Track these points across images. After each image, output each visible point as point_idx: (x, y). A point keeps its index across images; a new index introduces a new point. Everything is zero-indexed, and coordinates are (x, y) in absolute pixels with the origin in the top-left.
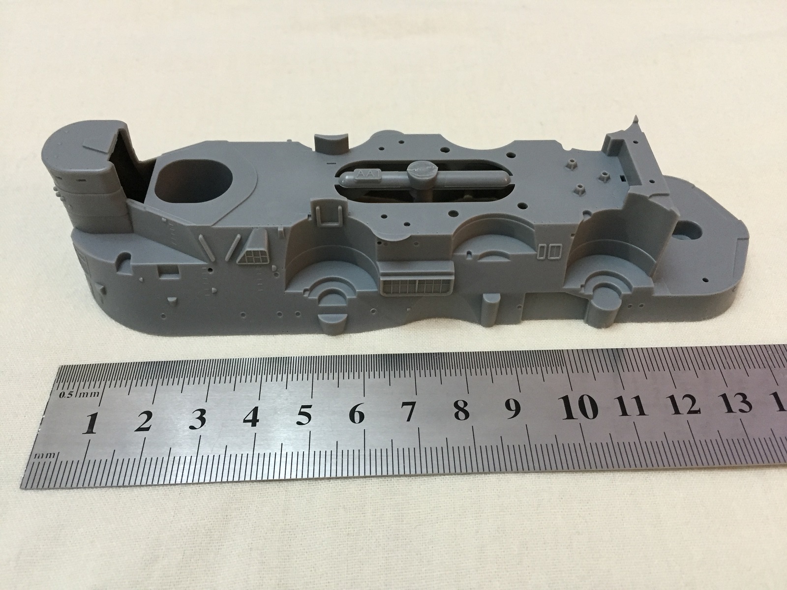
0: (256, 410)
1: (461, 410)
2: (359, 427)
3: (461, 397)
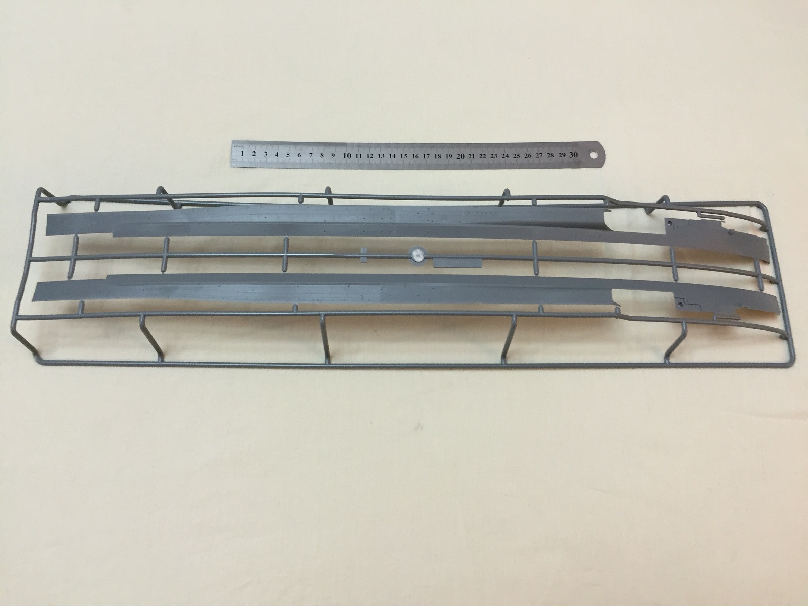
0: (277, 153)
1: (322, 155)
2: (299, 158)
3: (322, 152)
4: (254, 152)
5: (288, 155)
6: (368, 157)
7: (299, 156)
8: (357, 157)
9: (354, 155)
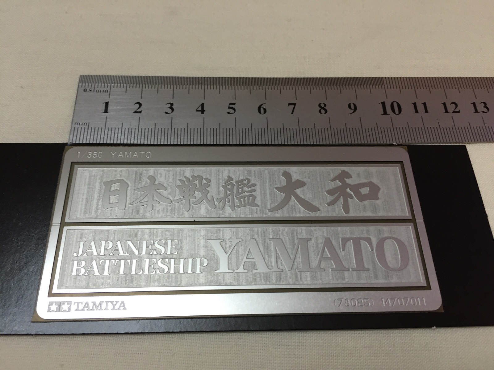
0: (203, 105)
2: (264, 116)
4: (140, 105)
5: (231, 111)
6: (446, 111)
7: (262, 110)
8: (417, 112)
9: (407, 108)
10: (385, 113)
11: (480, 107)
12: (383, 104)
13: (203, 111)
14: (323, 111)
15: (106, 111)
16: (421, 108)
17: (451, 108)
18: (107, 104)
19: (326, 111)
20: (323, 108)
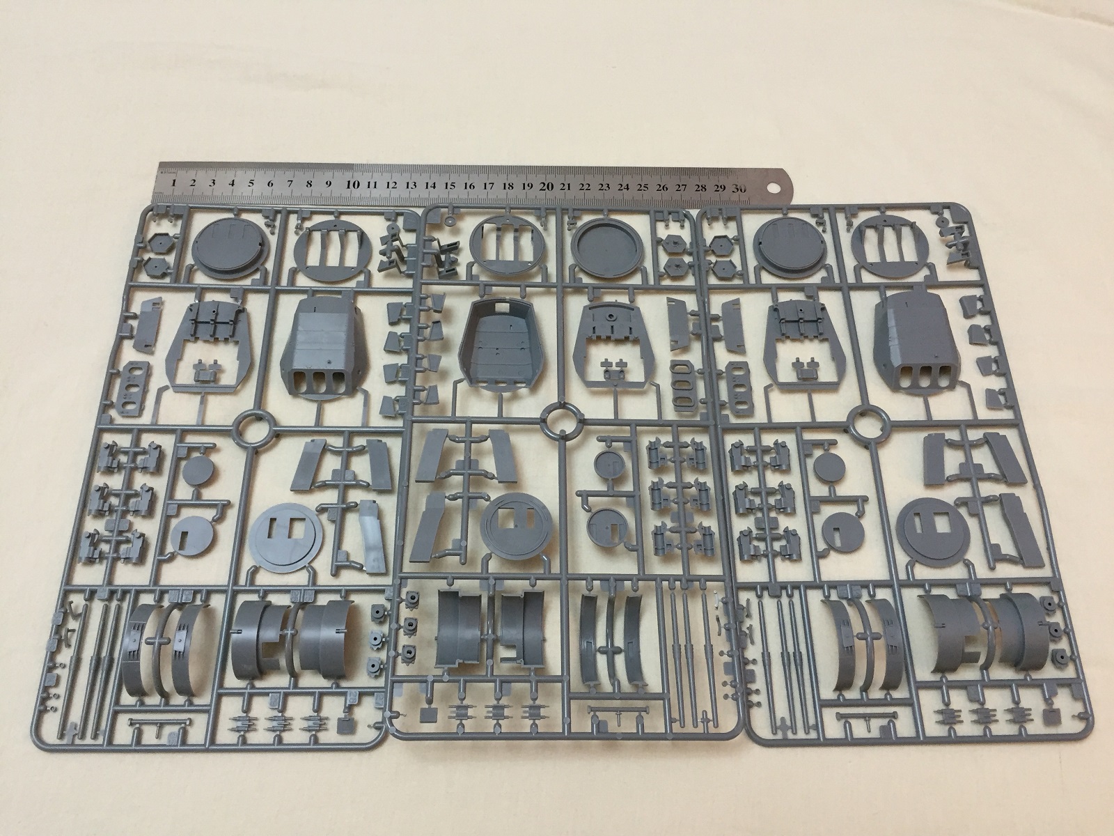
0: (233, 180)
2: (270, 188)
3: (309, 180)
4: (195, 181)
5: (251, 184)
6: (388, 187)
7: (270, 184)
8: (369, 187)
9: (364, 184)
10: (348, 187)
11: (411, 185)
12: (349, 182)
13: (233, 185)
14: (309, 186)
15: (174, 185)
16: (372, 185)
17: (392, 185)
18: (174, 181)
19: (311, 185)
20: (309, 184)
